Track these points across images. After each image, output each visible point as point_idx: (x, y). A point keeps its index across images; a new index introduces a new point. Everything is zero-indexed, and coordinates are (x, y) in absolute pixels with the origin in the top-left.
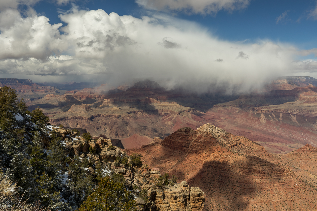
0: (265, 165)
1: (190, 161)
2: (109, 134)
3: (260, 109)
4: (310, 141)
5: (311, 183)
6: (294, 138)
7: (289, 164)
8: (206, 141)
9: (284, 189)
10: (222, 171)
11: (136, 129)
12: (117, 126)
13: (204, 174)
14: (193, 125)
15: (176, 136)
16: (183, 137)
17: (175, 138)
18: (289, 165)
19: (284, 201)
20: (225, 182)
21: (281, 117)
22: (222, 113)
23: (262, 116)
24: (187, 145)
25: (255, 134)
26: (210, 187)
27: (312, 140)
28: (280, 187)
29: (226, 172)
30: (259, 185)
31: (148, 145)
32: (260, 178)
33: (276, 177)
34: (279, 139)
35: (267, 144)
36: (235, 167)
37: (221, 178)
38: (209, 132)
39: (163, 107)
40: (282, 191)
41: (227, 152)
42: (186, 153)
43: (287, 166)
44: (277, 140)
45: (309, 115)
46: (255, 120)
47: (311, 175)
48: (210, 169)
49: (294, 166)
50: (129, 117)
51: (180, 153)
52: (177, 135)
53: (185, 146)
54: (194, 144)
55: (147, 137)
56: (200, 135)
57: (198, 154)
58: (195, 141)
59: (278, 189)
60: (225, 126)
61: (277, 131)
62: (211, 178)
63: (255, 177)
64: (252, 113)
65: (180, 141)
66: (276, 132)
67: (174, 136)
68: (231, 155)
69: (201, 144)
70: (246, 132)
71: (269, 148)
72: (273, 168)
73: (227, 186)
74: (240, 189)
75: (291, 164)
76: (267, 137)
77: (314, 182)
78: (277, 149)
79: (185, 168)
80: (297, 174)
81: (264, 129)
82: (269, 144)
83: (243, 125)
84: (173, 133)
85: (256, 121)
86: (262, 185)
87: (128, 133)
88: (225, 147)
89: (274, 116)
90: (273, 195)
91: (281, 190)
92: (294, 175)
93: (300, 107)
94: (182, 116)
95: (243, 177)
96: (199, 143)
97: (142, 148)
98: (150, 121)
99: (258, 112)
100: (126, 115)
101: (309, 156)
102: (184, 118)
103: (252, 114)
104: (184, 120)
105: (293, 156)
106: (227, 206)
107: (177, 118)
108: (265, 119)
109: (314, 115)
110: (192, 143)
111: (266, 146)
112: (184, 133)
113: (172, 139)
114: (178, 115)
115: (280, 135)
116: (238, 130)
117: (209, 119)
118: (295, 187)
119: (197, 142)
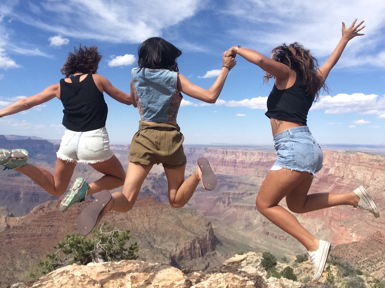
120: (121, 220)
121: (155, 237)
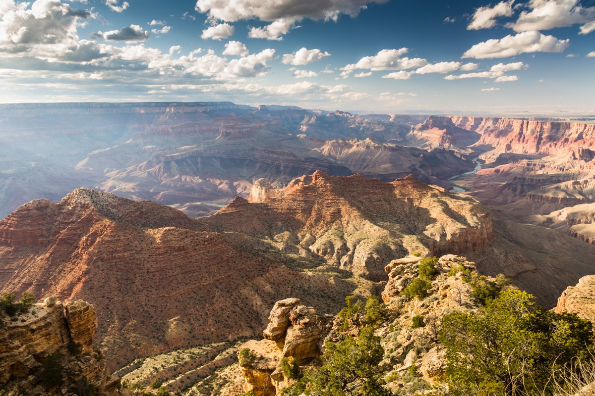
0: (187, 237)
3: (169, 153)
5: (246, 247)
9: (216, 264)
10: (121, 261)
14: (52, 194)
15: (18, 220)
16: (33, 219)
19: (218, 280)
20: (129, 278)
21: (199, 164)
24: (44, 233)
26: (104, 293)
28: (211, 263)
29: (128, 262)
30: (182, 268)
32: (182, 257)
33: (204, 250)
36: (141, 250)
37: (120, 273)
38: (87, 202)
41: (125, 229)
42: (46, 246)
45: (236, 156)
46: (163, 171)
47: (246, 236)
51: (31, 250)
52: (20, 217)
53: (41, 236)
56: (69, 210)
57: (73, 243)
58: (62, 223)
62: (103, 279)
63: (175, 258)
65: (29, 228)
68: (132, 233)
69: (75, 226)
70: (152, 193)
71: (189, 211)
72: (197, 239)
74: (154, 282)
76: (183, 196)
77: (250, 244)
78: (200, 210)
82: (188, 205)
83: (145, 181)
86: (185, 267)
88: (119, 222)
89: (190, 162)
90: (203, 276)
91: (212, 267)
95: (157, 263)
96: (71, 226)
99: (168, 159)
109: (241, 156)
110: (55, 226)
112: (35, 211)
115: (202, 189)
119: (65, 223)
120: (378, 201)
121: (416, 224)
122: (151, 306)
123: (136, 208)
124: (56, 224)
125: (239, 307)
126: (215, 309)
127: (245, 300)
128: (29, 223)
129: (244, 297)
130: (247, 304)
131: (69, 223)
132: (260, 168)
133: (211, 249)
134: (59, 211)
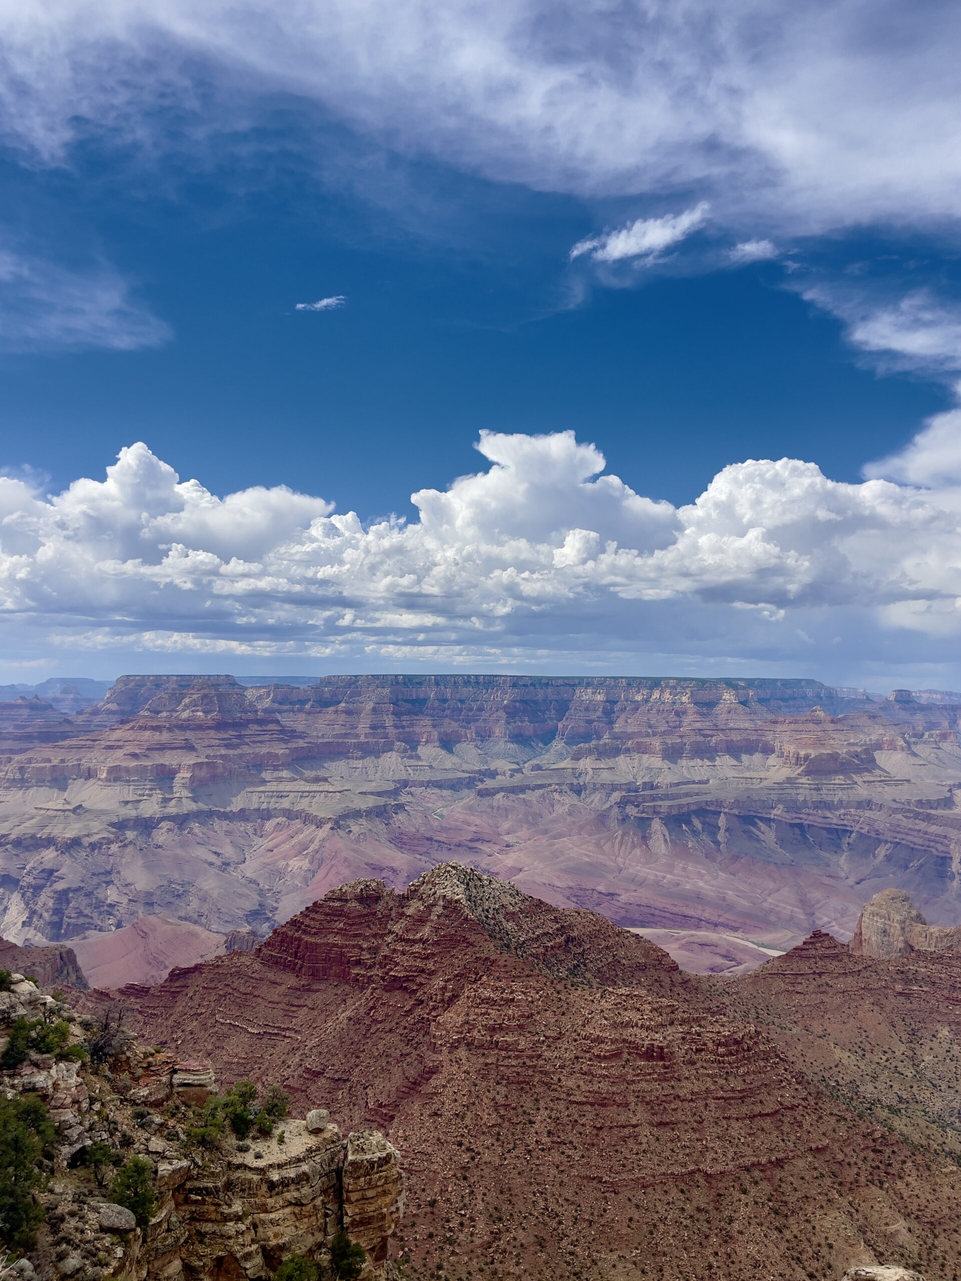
0: (672, 1023)
1: (379, 1025)
2: (19, 925)
3: (648, 798)
4: (826, 919)
5: (838, 1085)
6: (771, 911)
7: (757, 1013)
8: (444, 936)
9: (745, 1118)
10: (509, 1057)
11: (149, 894)
12: (60, 886)
13: (434, 1076)
14: (394, 870)
15: (322, 917)
16: (350, 922)
17: (315, 930)
18: (758, 1017)
19: (747, 1169)
20: (522, 1106)
22: (507, 816)
23: (657, 825)
24: (366, 956)
25: (632, 900)
26: (462, 1136)
27: (833, 916)
28: (732, 1112)
29: (524, 1063)
30: (652, 1108)
31: (201, 965)
32: (655, 1076)
33: (714, 1068)
34: (719, 916)
35: (677, 939)
36: (559, 1038)
37: (503, 1090)
38: (457, 897)
39: (272, 797)
40: (736, 1125)
41: (528, 976)
42: (362, 988)
43: (751, 1021)
44: (714, 919)
45: (820, 820)
46: (633, 842)
47: (838, 1053)
48: (462, 1053)
49: (776, 1020)
50: (120, 844)
51: (334, 991)
52: (327, 914)
53: (358, 963)
54: (395, 951)
55: (197, 929)
56: (419, 911)
57: (414, 992)
58: (401, 940)
59: (724, 1118)
60: (521, 870)
61: (712, 886)
62: (464, 1095)
63: (638, 1075)
64: (620, 818)
65: (338, 940)
66: (707, 887)
67: (313, 919)
68: (543, 989)
69: (425, 949)
70: (600, 893)
71: (684, 953)
72: (699, 1035)
73: (531, 1122)
74: (581, 1133)
75: (763, 1015)
76: (675, 910)
77: (848, 1079)
78: (716, 954)
79: (358, 1057)
80: (789, 1054)
81: (664, 877)
82: (684, 937)
83: (587, 863)
84: (307, 908)
85: (634, 846)
86: (662, 1108)
87: (111, 914)
88: (518, 955)
89: (700, 826)
90: (707, 1147)
91: (733, 1123)
92: (777, 1056)
93: (787, 791)
94: (350, 831)
96: (417, 948)
97: (171, 980)
98: (212, 858)
99: (643, 812)
100: (105, 835)
101: (825, 978)
102: (357, 841)
103: (618, 820)
104: (354, 851)
105: (770, 980)
106: (531, 1214)
107: (327, 845)
108: (666, 841)
109: (835, 821)
110: (387, 945)
111: (675, 946)
112: (354, 904)
113: (305, 932)
114: (332, 829)
115: (724, 899)
116: (571, 884)
117: (459, 845)
118: (781, 1104)
119: (407, 941)
122: (567, 1200)
123: (558, 926)
124: (389, 939)
125: (804, 1268)
126: (734, 1256)
127: (824, 1251)
128: (341, 929)
129: (823, 1242)
130: (830, 1267)
131: (415, 942)
132: (888, 858)
133: (734, 1070)
134: (400, 910)
